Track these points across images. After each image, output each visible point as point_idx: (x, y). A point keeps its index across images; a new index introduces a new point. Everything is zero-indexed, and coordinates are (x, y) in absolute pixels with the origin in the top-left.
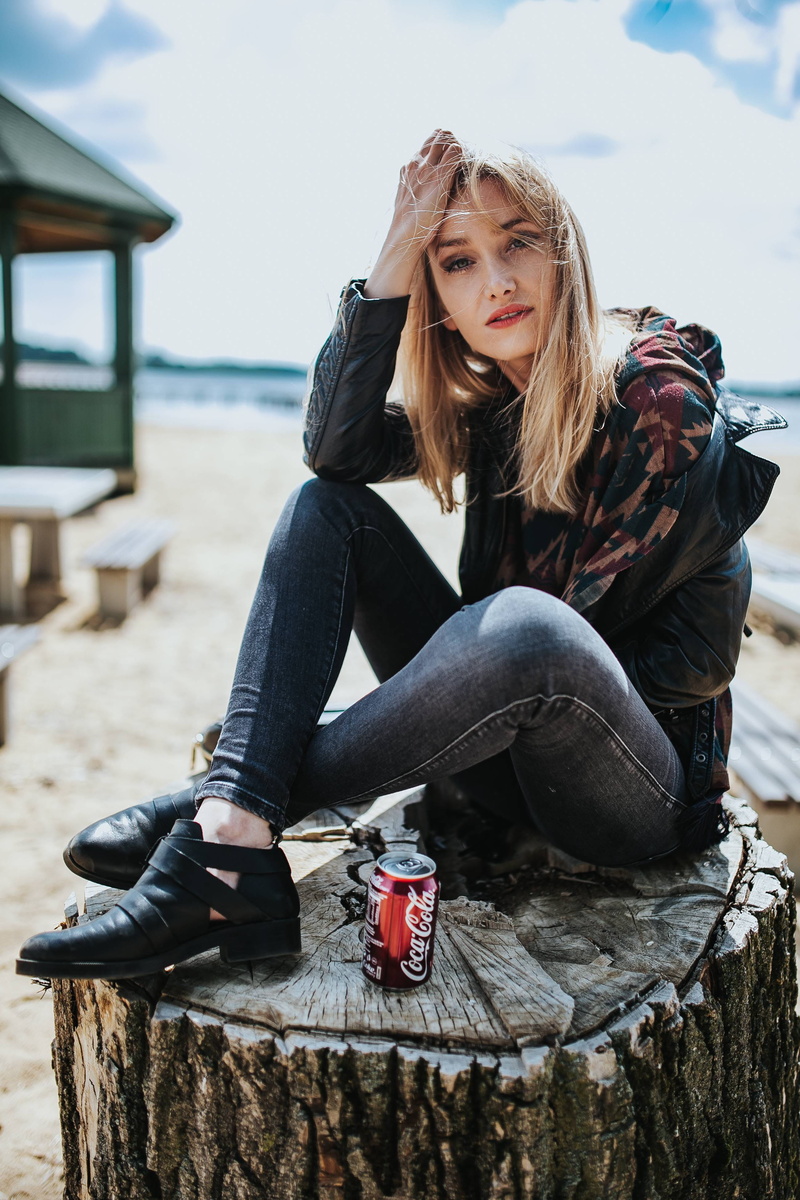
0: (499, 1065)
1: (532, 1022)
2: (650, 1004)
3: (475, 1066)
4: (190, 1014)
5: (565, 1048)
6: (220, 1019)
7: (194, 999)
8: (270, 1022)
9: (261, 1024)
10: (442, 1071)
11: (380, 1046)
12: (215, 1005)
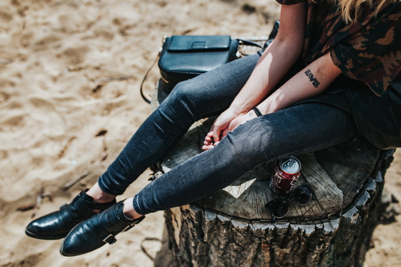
0: (323, 226)
1: (331, 206)
2: (368, 191)
3: (316, 228)
4: (218, 216)
5: (343, 215)
6: (229, 218)
7: (218, 209)
8: (246, 217)
9: (243, 219)
10: (306, 232)
11: (285, 225)
12: (226, 211)
